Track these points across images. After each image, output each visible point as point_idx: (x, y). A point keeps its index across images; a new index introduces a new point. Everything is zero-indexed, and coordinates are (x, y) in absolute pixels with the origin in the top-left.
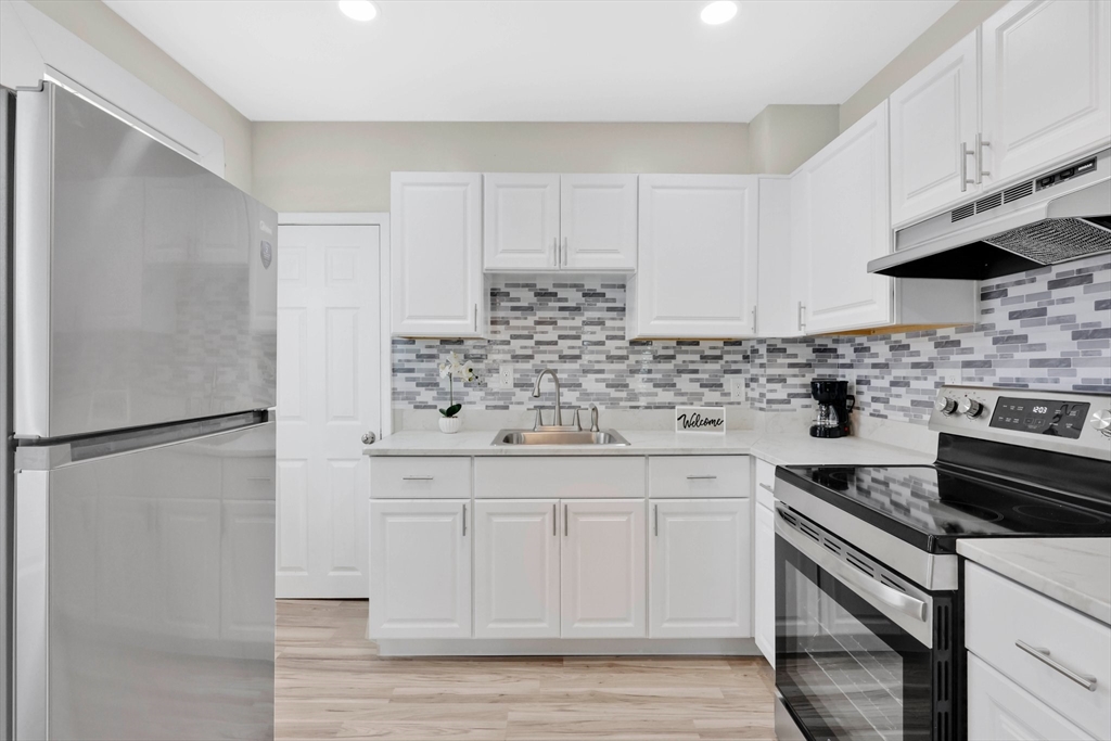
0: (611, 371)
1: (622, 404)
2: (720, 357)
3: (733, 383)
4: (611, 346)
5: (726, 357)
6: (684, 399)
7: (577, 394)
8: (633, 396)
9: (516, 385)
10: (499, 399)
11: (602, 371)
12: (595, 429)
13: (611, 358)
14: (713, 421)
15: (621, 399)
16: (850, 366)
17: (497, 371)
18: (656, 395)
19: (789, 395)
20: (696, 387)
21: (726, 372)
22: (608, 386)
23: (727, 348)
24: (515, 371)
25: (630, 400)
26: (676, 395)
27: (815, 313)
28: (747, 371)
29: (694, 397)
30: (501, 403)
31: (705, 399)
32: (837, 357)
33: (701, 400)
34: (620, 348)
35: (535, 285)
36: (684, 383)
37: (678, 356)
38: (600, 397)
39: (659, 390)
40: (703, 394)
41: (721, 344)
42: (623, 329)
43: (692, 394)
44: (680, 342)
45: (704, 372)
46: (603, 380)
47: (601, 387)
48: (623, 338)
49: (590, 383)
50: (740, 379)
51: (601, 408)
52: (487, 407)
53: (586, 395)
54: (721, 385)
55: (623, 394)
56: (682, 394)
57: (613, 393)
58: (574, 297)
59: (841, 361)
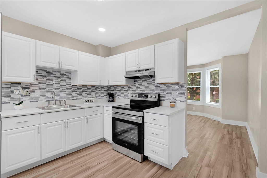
0: (68, 92)
1: (70, 99)
2: (91, 89)
3: (93, 94)
4: (68, 86)
5: (92, 89)
6: (84, 97)
7: (59, 97)
8: (73, 97)
9: (40, 96)
10: (34, 99)
11: (65, 92)
12: (65, 105)
13: (67, 89)
14: (92, 101)
15: (70, 98)
16: (114, 90)
17: (34, 92)
18: (78, 96)
19: (104, 96)
20: (86, 95)
21: (92, 92)
22: (67, 95)
23: (92, 87)
24: (40, 92)
25: (72, 98)
26: (82, 96)
27: (111, 82)
28: (96, 91)
29: (86, 97)
30: (36, 100)
31: (88, 97)
32: (111, 89)
33: (87, 97)
34: (70, 87)
35: (46, 70)
36: (84, 94)
37: (83, 89)
38: (65, 98)
39: (79, 96)
40: (87, 96)
41: (91, 86)
42: (71, 82)
43: (85, 96)
44: (83, 86)
45: (88, 92)
46: (66, 94)
47: (65, 95)
48: (70, 84)
49: (62, 94)
50: (94, 93)
51: (66, 100)
52: (30, 102)
53: (61, 97)
54: (91, 94)
55: (71, 97)
56: (84, 96)
57: (68, 96)
58: (58, 74)
59: (112, 90)
